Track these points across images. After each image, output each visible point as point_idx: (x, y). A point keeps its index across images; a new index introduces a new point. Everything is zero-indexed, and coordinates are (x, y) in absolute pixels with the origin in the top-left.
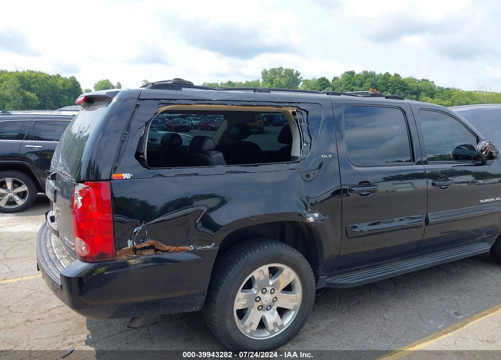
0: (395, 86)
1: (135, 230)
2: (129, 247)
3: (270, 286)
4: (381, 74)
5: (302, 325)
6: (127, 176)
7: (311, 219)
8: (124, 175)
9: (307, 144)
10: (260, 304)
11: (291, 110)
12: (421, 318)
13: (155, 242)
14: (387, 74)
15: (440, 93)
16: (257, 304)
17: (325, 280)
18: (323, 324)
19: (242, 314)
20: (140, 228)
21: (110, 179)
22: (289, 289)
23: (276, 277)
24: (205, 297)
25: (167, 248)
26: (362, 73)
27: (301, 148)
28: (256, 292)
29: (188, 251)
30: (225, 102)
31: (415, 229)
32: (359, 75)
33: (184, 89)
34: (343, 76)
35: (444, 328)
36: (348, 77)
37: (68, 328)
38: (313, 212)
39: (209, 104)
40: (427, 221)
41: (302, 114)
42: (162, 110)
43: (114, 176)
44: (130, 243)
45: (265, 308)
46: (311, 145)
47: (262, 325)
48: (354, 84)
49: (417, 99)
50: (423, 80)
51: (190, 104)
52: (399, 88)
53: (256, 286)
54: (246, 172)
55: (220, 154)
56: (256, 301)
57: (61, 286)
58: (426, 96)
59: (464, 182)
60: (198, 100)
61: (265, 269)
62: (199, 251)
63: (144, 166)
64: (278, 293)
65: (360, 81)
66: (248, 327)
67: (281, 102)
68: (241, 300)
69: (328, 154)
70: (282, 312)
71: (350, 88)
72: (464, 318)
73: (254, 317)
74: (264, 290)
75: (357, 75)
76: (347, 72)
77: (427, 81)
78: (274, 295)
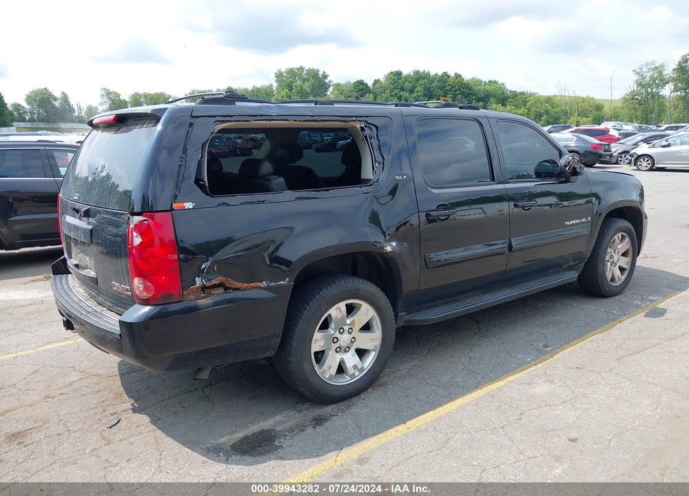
0: (456, 90)
1: (204, 266)
2: (197, 285)
3: (348, 325)
4: (436, 74)
5: (383, 368)
6: (189, 205)
7: (389, 249)
8: (185, 204)
9: (380, 164)
10: (337, 345)
11: (358, 125)
12: (509, 353)
13: (224, 278)
14: (445, 75)
15: (513, 98)
16: (334, 346)
17: (405, 317)
18: (404, 368)
19: (320, 356)
20: (209, 263)
21: (172, 210)
22: (367, 328)
23: (353, 316)
24: (279, 340)
25: (238, 285)
26: (412, 74)
27: (373, 169)
28: (333, 332)
29: (260, 288)
30: (287, 118)
31: (498, 257)
32: (408, 76)
33: (237, 103)
34: (387, 78)
35: (533, 360)
36: (394, 80)
37: (104, 399)
38: (390, 241)
39: (269, 120)
40: (510, 247)
41: (371, 130)
42: (218, 129)
43: (175, 206)
44: (198, 281)
45: (343, 349)
46: (383, 165)
47: (341, 369)
48: (403, 89)
49: (485, 108)
50: (490, 82)
51: (249, 121)
52: (462, 93)
53: (332, 325)
54: (316, 198)
55: (282, 180)
56: (334, 342)
57: (120, 335)
58: (497, 103)
59: (545, 205)
60: (256, 116)
61: (342, 305)
62: (273, 287)
63: (207, 194)
64: (356, 333)
65: (410, 85)
66: (327, 371)
67: (348, 116)
68: (318, 341)
69: (402, 175)
70: (361, 353)
71: (396, 94)
72: (553, 350)
73: (332, 361)
74: (342, 330)
75: (405, 77)
76: (392, 73)
77: (495, 82)
78: (352, 335)
